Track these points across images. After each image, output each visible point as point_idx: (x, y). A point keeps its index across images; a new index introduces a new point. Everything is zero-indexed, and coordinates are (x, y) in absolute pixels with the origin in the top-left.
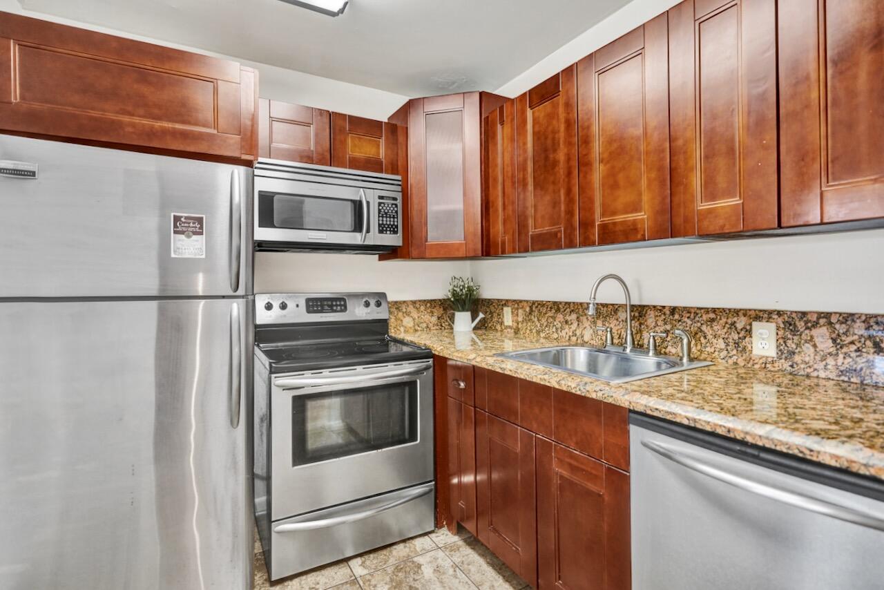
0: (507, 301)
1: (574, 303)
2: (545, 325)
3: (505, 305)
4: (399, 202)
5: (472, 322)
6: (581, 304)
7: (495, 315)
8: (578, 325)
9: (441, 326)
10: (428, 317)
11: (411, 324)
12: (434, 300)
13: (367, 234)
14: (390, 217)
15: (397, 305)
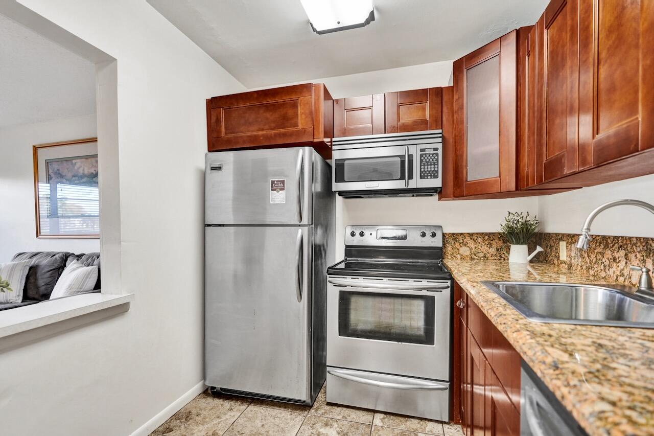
0: (563, 235)
1: (622, 237)
2: (594, 262)
3: (561, 239)
4: (440, 152)
5: (529, 255)
6: (630, 238)
7: (554, 249)
8: (626, 263)
9: (501, 256)
10: (486, 248)
11: (468, 253)
12: (493, 233)
13: (409, 181)
14: (431, 165)
15: (455, 236)
